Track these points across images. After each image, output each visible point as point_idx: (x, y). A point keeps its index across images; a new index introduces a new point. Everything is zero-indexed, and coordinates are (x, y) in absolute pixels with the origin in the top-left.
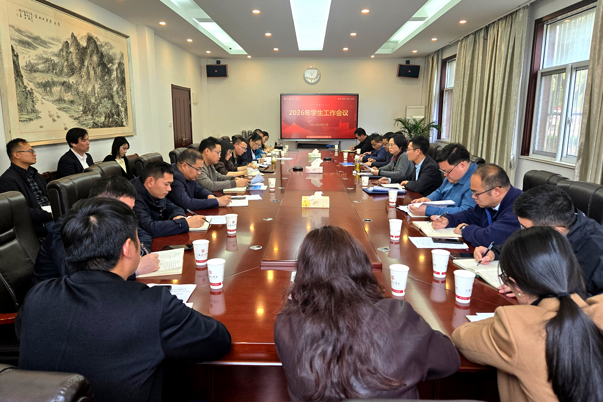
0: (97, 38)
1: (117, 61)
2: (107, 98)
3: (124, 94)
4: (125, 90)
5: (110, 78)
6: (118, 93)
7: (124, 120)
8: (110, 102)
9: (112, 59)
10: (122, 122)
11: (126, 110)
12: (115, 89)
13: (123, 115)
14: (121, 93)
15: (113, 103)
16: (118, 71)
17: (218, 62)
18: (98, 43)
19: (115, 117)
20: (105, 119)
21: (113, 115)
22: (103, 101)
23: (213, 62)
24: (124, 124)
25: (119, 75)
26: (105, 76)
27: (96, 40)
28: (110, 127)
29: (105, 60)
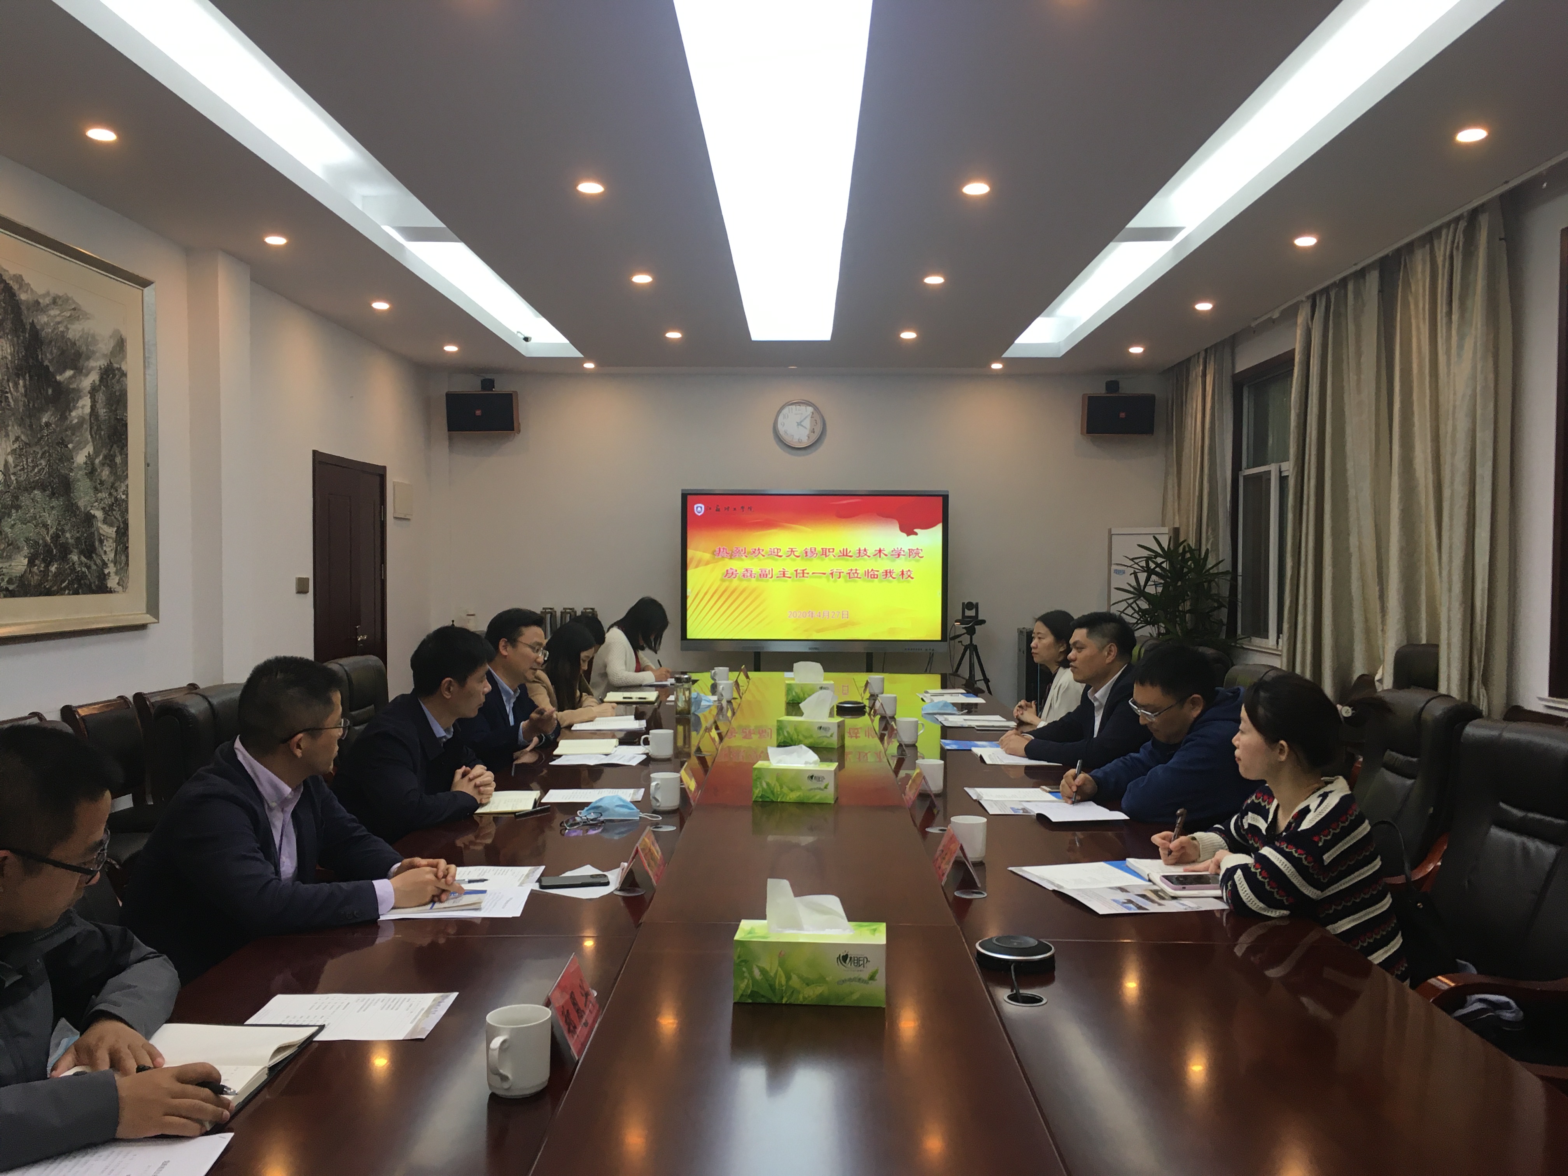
0: (19, 279)
1: (97, 363)
2: (43, 489)
3: (120, 474)
4: (125, 462)
5: (63, 417)
6: (92, 472)
7: (111, 569)
8: (54, 503)
9: (78, 355)
10: (103, 578)
11: (123, 533)
12: (81, 458)
13: (108, 550)
14: (105, 473)
15: (71, 508)
16: (101, 397)
17: (488, 384)
18: (23, 297)
19: (75, 557)
20: (31, 563)
21: (65, 551)
22: (25, 500)
23: (469, 385)
24: (112, 582)
25: (102, 412)
26: (42, 410)
27: (16, 287)
28: (48, 593)
29: (48, 357)
